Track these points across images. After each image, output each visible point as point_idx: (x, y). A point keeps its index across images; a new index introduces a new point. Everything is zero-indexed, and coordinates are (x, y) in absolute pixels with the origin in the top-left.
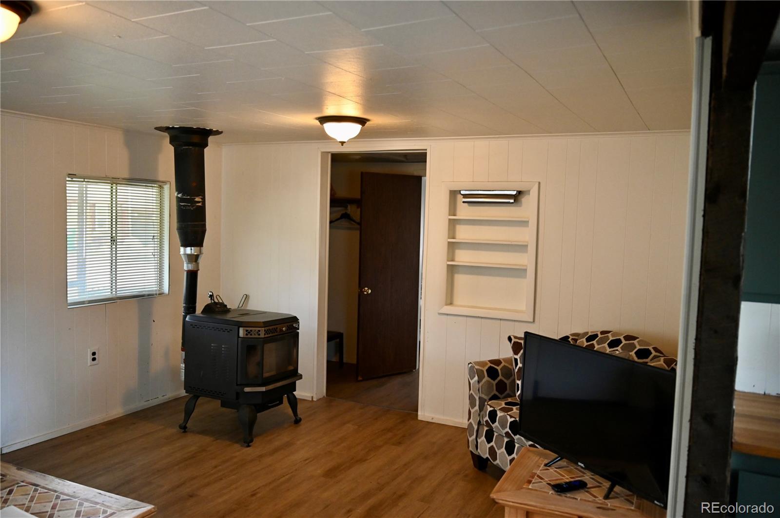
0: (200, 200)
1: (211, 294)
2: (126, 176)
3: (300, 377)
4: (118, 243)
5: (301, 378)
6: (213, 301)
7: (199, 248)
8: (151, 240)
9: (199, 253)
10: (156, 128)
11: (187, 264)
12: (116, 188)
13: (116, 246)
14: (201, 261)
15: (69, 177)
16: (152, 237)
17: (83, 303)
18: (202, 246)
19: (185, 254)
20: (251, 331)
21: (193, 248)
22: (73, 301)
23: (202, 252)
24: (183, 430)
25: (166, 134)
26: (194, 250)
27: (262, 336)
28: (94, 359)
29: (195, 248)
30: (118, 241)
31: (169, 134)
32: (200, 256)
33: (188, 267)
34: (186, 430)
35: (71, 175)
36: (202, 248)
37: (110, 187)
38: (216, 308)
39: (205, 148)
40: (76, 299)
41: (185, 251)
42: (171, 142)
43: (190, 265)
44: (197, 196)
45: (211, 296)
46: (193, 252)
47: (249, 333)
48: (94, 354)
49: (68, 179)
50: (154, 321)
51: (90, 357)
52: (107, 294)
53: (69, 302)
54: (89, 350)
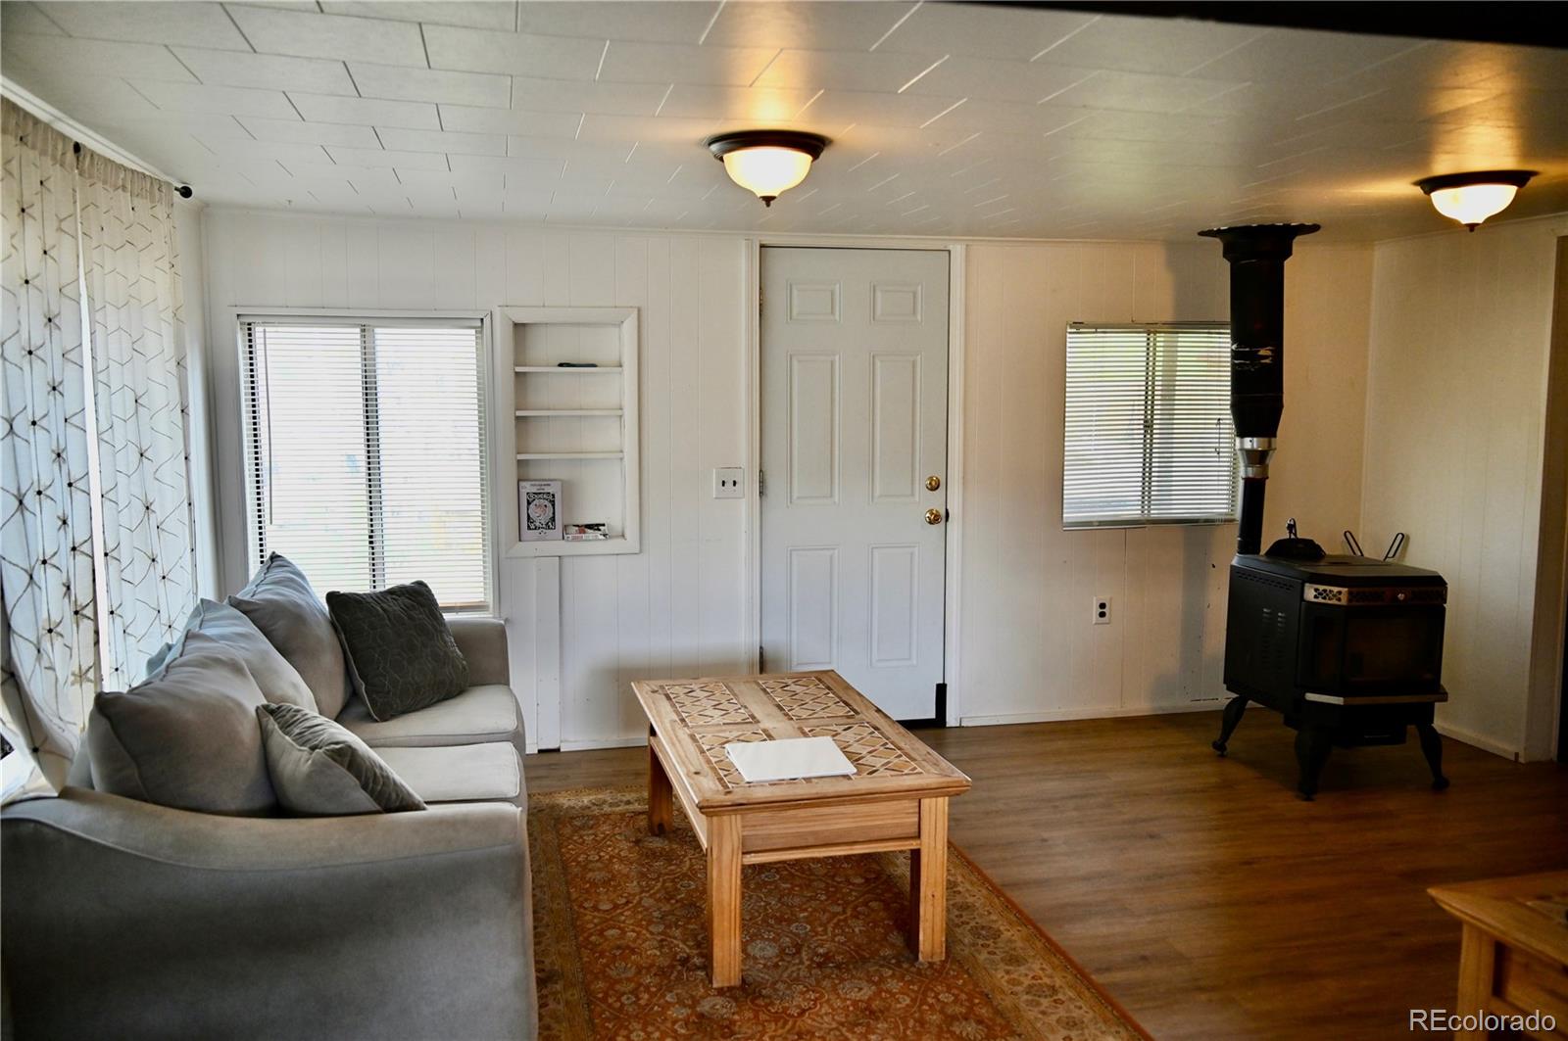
0: (1269, 353)
1: (1292, 523)
2: (1169, 317)
3: (1443, 696)
4: (1155, 431)
5: (1446, 700)
6: (1293, 537)
7: (1266, 439)
8: (1214, 426)
9: (1266, 448)
10: (1202, 234)
11: (1246, 466)
12: (1155, 339)
13: (1151, 436)
14: (1272, 462)
15: (1071, 328)
16: (1216, 421)
17: (1090, 523)
18: (1275, 436)
19: (1242, 449)
20: (1325, 591)
21: (1255, 439)
22: (1074, 520)
23: (1273, 446)
24: (1219, 753)
25: (1218, 240)
26: (1258, 442)
27: (1344, 602)
28: (1102, 615)
29: (1261, 439)
30: (1155, 426)
31: (1221, 239)
32: (1268, 454)
33: (1246, 472)
34: (1225, 753)
35: (1078, 326)
36: (1273, 439)
37: (1145, 339)
38: (1298, 551)
39: (1286, 259)
40: (1081, 517)
41: (1242, 443)
42: (1226, 255)
43: (1250, 469)
44: (1263, 346)
45: (1291, 527)
46: (1255, 446)
47: (1320, 594)
48: (1102, 606)
49: (1069, 330)
50: (1214, 566)
51: (1096, 610)
52: (1133, 512)
53: (1065, 520)
54: (1095, 598)
